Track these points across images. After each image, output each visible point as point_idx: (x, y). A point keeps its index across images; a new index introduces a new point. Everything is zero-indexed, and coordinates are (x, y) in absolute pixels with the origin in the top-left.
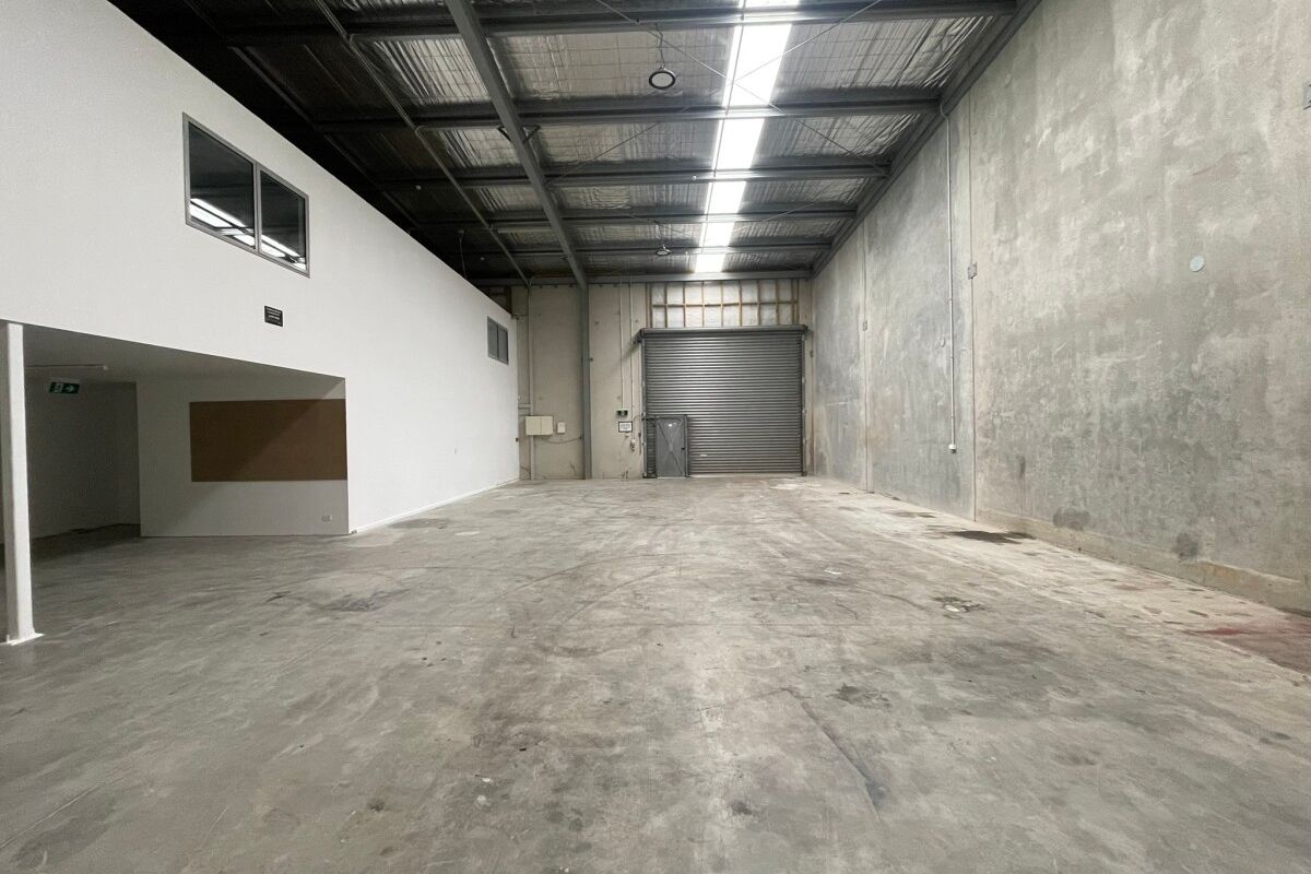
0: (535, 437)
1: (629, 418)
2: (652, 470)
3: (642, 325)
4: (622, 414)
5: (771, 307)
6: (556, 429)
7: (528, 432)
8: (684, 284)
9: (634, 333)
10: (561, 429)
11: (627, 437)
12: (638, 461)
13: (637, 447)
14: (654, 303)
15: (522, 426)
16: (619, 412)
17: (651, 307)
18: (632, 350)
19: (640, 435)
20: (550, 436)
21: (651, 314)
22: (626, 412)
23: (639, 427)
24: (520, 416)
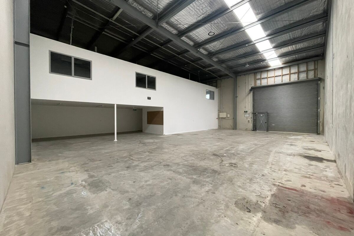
0: (222, 118)
1: (248, 113)
2: (255, 129)
3: (253, 85)
4: (246, 112)
5: (304, 73)
6: (227, 116)
7: (220, 117)
8: (268, 71)
9: (250, 88)
10: (229, 116)
11: (247, 118)
12: (251, 126)
13: (250, 122)
14: (257, 78)
15: (219, 115)
16: (245, 111)
17: (256, 79)
18: (249, 93)
19: (251, 118)
20: (226, 118)
21: (256, 82)
22: (247, 111)
23: (251, 115)
24: (219, 113)
